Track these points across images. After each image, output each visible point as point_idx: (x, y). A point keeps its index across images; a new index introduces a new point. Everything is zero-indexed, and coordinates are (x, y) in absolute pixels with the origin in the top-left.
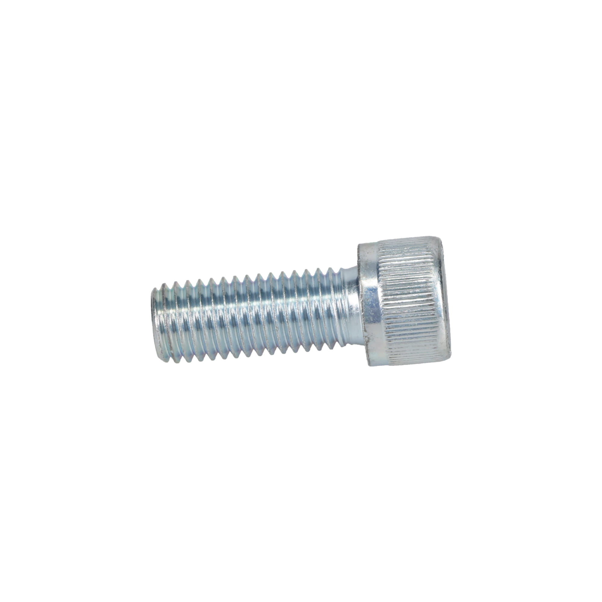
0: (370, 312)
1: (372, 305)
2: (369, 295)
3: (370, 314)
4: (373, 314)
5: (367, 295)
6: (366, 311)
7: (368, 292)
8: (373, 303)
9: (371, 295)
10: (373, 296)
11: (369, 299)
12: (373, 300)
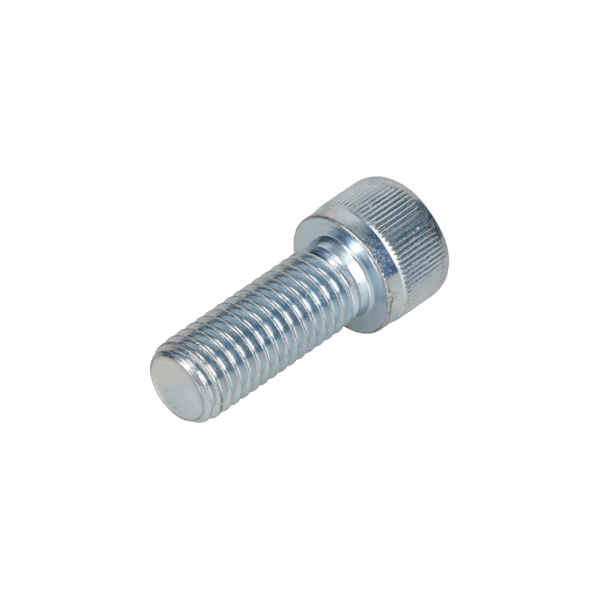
0: (388, 270)
1: (387, 262)
2: (380, 254)
3: (389, 272)
4: (391, 270)
5: (378, 255)
6: (385, 271)
7: (378, 251)
8: (387, 259)
9: (382, 253)
10: (384, 253)
11: (382, 258)
12: (386, 257)
